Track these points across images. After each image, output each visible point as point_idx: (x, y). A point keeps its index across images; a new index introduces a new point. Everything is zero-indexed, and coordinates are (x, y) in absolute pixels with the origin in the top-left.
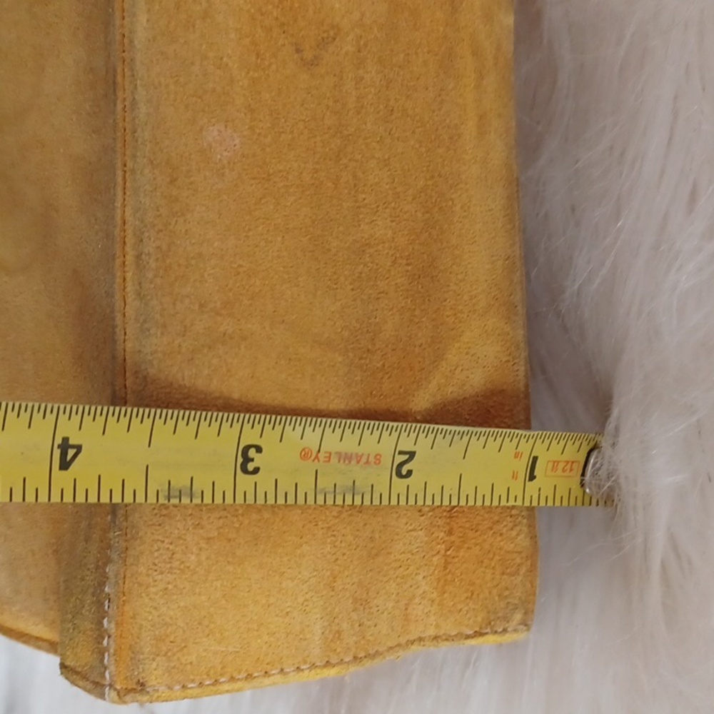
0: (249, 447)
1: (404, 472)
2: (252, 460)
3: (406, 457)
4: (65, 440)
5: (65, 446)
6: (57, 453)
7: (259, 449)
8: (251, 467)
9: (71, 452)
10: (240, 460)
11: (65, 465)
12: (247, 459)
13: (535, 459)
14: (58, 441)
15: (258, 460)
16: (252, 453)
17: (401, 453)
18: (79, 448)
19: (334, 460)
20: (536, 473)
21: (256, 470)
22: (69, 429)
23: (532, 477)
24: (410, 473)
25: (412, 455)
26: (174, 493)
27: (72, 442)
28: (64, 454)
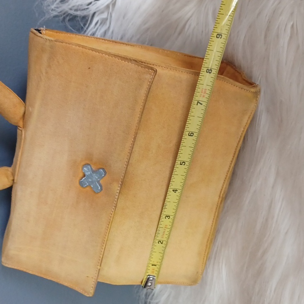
3: (162, 242)
4: (177, 191)
6: (175, 189)
7: (169, 218)
8: (166, 217)
9: (175, 191)
11: (173, 190)
13: (156, 266)
14: (177, 190)
16: (168, 217)
17: (163, 242)
18: (175, 192)
19: (164, 230)
20: (153, 266)
22: (179, 191)
24: (159, 243)
25: (162, 243)
26: (166, 206)
27: (177, 192)
28: (175, 190)
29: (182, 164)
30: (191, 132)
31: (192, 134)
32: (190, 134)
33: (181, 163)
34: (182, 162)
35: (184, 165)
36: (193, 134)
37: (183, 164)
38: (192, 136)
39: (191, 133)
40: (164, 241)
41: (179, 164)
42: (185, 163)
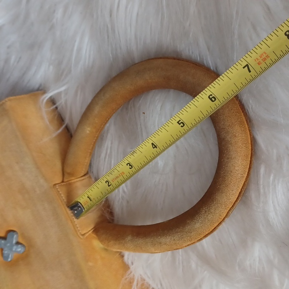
0: (132, 167)
1: (107, 182)
2: (129, 166)
3: (109, 185)
4: (157, 148)
5: (156, 147)
6: (156, 145)
8: (128, 165)
9: (154, 147)
10: (131, 164)
11: (152, 144)
12: (130, 165)
13: (91, 201)
14: (157, 147)
16: (131, 167)
17: (110, 185)
18: (154, 148)
19: (118, 176)
21: (127, 165)
22: (157, 150)
23: (88, 197)
26: (134, 152)
27: (155, 148)
28: (154, 145)
29: (180, 124)
30: (213, 96)
31: (213, 99)
32: (211, 97)
33: (180, 122)
34: (181, 121)
35: (182, 126)
36: (215, 99)
37: (182, 125)
38: (213, 101)
39: (213, 97)
41: (177, 121)
42: (184, 125)
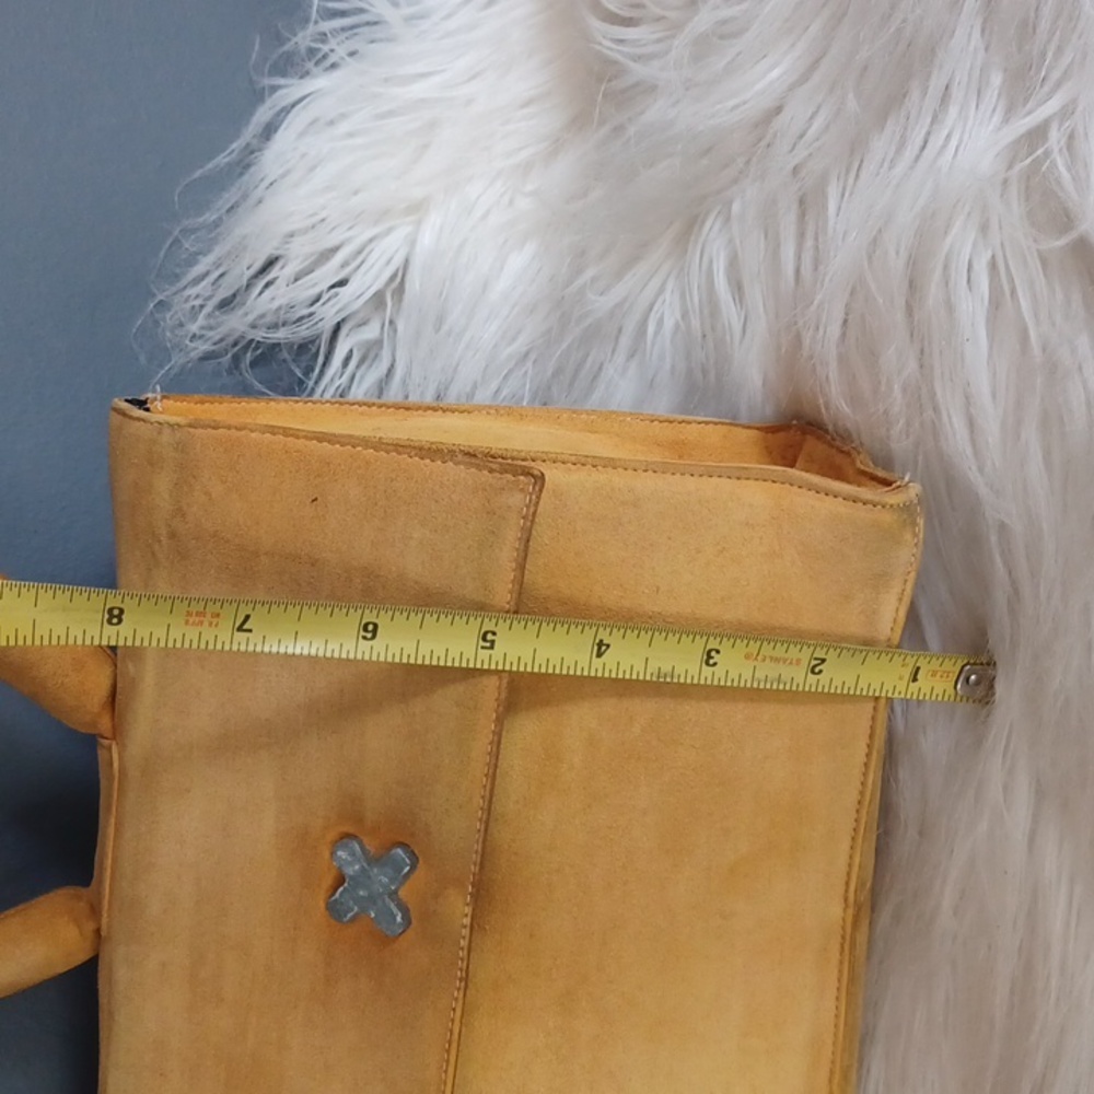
0: (711, 650)
1: (817, 670)
2: (712, 658)
4: (601, 641)
5: (601, 644)
6: (596, 648)
7: (718, 652)
8: (711, 662)
9: (604, 648)
10: (705, 657)
11: (599, 655)
12: (709, 657)
13: (918, 668)
14: (597, 641)
15: (716, 658)
16: (713, 654)
17: (816, 659)
18: (608, 646)
19: (768, 660)
20: (919, 677)
21: (715, 664)
22: (603, 635)
23: (915, 679)
24: (821, 671)
25: (823, 661)
26: (662, 675)
27: (605, 642)
28: (599, 649)
29: (493, 642)
30: (362, 633)
31: (370, 627)
32: (369, 635)
33: (488, 644)
34: (482, 643)
35: (494, 634)
36: (366, 625)
37: (490, 637)
38: (376, 626)
39: (365, 630)
40: (815, 656)
41: (490, 651)
42: (486, 633)
